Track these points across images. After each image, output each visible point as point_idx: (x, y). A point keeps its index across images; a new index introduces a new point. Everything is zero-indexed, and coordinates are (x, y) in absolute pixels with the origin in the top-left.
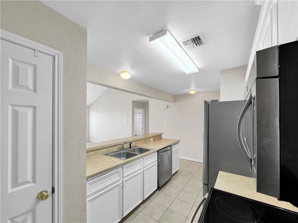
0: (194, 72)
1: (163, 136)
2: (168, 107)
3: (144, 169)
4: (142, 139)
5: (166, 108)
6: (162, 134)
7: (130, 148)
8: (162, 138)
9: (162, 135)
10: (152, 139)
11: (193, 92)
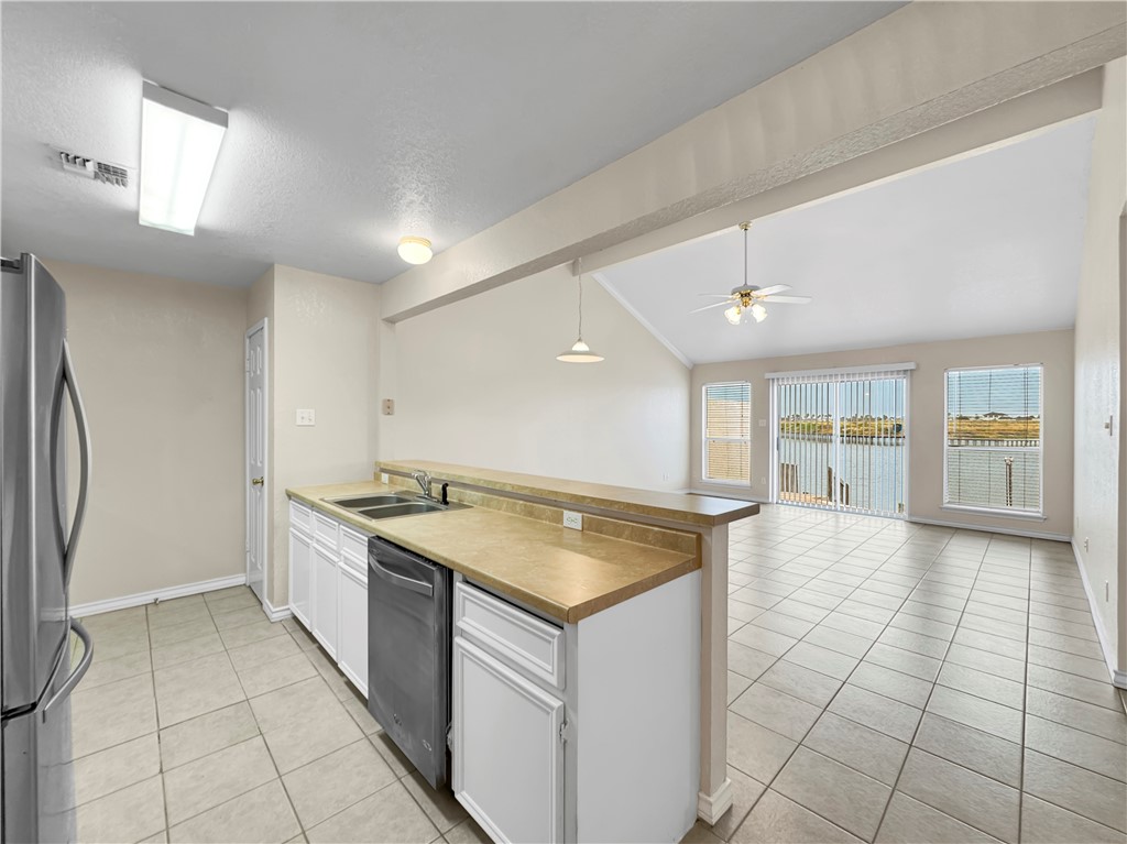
10: (573, 519)
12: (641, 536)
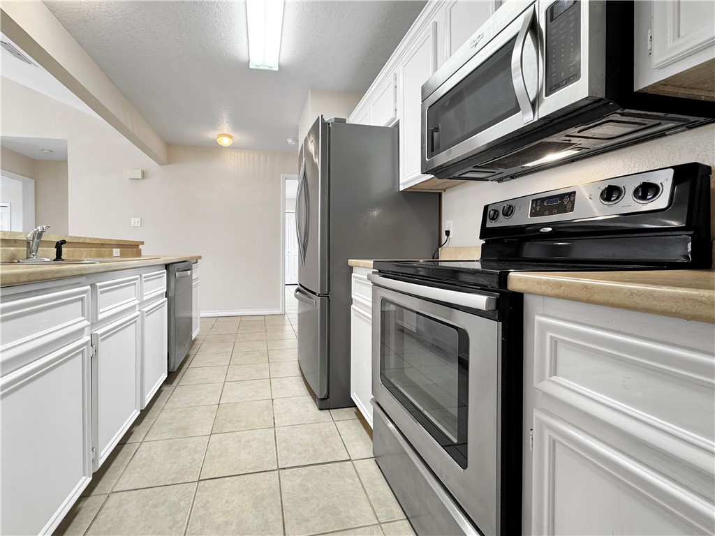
0: (268, 68)
2: (144, 175)
3: (144, 310)
5: (140, 177)
6: (143, 243)
9: (140, 247)
10: (116, 252)
11: (225, 142)
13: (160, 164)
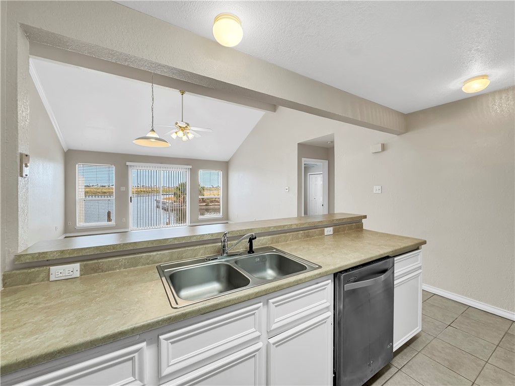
1: (366, 225)
2: (384, 147)
3: (272, 341)
4: (294, 227)
5: (380, 150)
6: (365, 217)
7: (249, 252)
8: (364, 228)
9: (364, 221)
10: (329, 231)
12: (350, 229)
13: (399, 134)
